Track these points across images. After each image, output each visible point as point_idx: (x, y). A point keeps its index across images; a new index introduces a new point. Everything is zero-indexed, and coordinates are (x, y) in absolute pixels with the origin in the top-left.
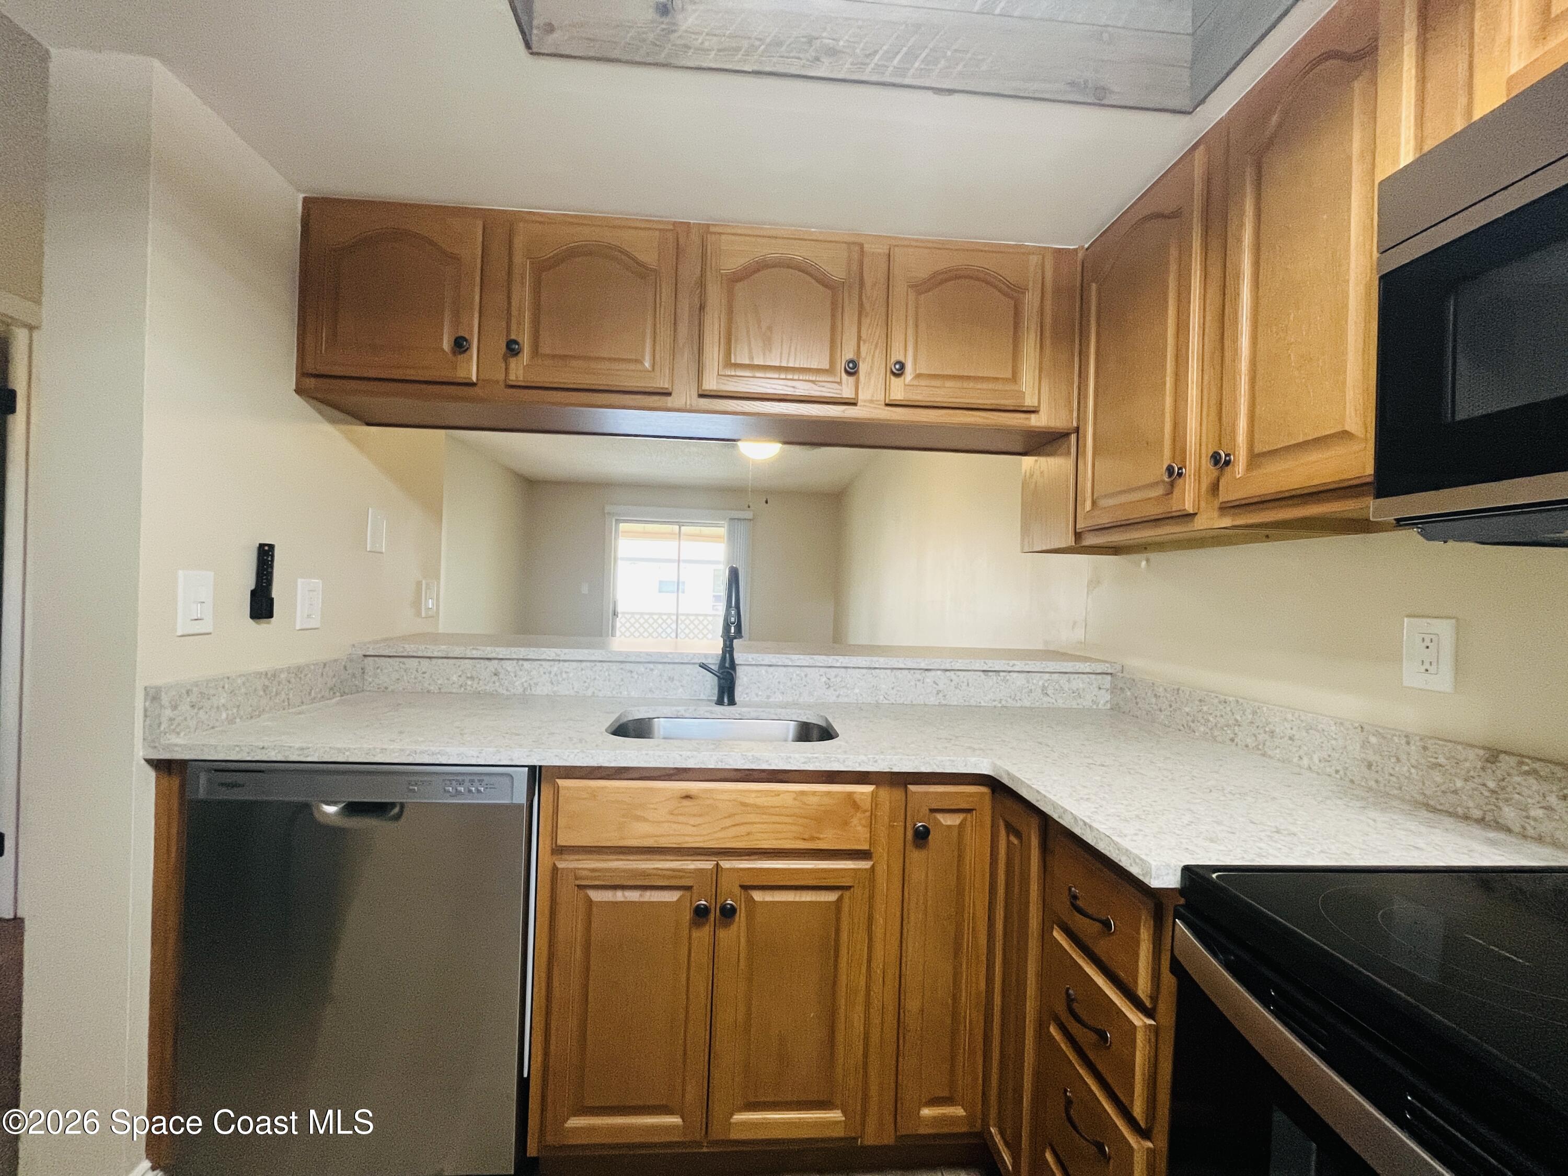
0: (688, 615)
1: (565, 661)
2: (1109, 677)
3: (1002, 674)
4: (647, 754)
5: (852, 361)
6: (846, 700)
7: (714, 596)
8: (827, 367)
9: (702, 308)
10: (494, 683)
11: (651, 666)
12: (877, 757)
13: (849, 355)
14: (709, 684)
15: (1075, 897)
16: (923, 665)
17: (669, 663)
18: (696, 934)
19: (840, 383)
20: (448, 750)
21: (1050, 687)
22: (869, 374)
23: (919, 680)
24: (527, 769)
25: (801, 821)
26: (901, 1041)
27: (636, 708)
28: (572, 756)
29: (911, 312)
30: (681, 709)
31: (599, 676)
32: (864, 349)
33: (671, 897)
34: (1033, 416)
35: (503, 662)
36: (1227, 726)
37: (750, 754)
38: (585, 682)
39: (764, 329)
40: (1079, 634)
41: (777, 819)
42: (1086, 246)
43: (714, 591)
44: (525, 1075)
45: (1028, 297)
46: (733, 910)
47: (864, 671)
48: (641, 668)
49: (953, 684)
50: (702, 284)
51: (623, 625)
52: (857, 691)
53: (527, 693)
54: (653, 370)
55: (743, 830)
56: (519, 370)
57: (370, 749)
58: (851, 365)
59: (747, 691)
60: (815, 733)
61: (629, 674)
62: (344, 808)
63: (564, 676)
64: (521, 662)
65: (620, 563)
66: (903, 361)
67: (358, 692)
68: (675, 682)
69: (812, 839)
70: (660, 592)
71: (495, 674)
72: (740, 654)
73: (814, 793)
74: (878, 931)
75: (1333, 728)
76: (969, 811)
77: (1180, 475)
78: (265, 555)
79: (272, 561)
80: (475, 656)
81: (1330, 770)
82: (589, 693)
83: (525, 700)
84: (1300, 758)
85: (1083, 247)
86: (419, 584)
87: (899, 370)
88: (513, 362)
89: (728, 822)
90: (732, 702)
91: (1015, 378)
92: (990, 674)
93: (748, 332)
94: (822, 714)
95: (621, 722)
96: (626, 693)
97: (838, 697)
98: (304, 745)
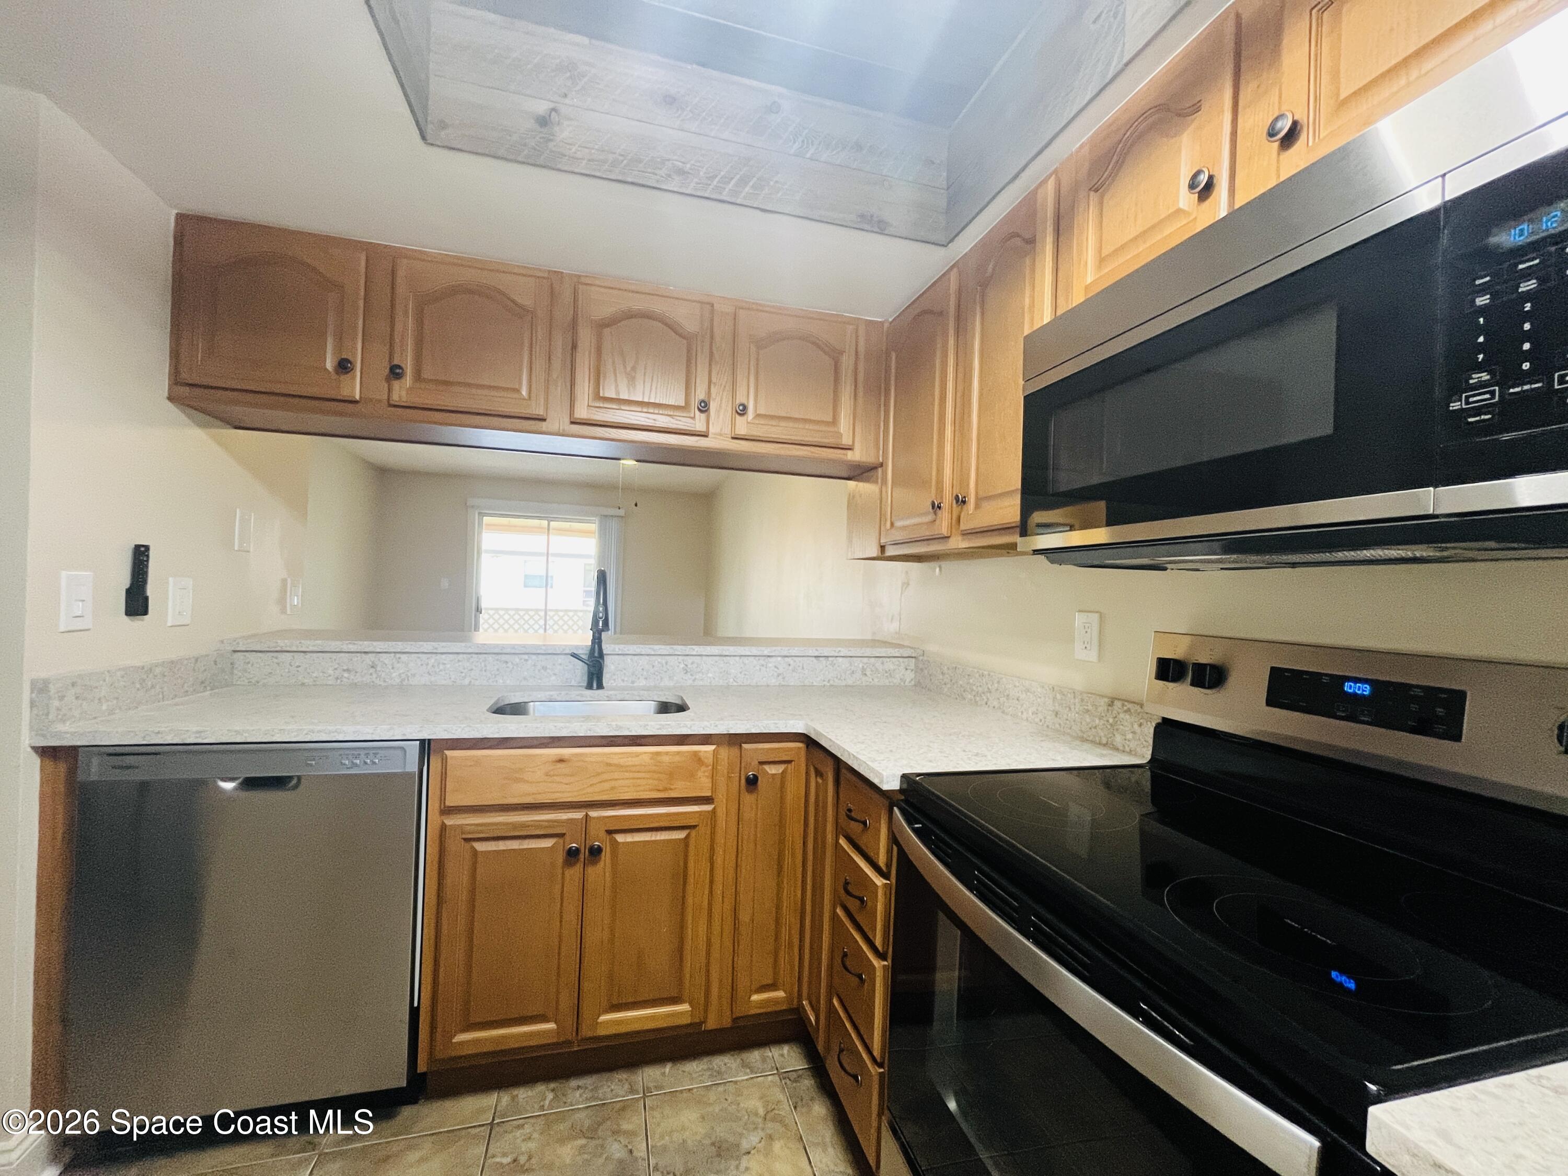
0: (557, 611)
1: (442, 653)
2: (913, 660)
3: (830, 659)
4: (526, 726)
5: (703, 401)
6: (701, 683)
7: (585, 591)
8: (683, 405)
9: (574, 347)
10: (371, 674)
11: (526, 657)
12: (717, 723)
13: (701, 394)
14: (580, 671)
15: (850, 810)
16: (766, 653)
17: (543, 654)
18: (569, 872)
19: (694, 418)
20: (345, 728)
21: (868, 670)
22: (718, 411)
23: (763, 665)
24: (418, 742)
25: (656, 776)
26: (736, 944)
27: (512, 694)
28: (460, 730)
29: (753, 363)
30: (554, 694)
31: (476, 666)
32: (713, 390)
33: (548, 843)
34: (849, 452)
35: (380, 655)
36: (983, 693)
37: (614, 723)
38: (462, 673)
39: (629, 369)
40: (894, 626)
41: (636, 775)
42: (890, 320)
43: (584, 587)
44: (416, 1004)
45: (844, 358)
46: (599, 850)
47: (717, 658)
48: (517, 659)
49: (790, 668)
50: (574, 325)
51: (486, 621)
52: (710, 675)
53: (404, 683)
54: (530, 397)
55: (607, 786)
56: (402, 391)
57: (268, 730)
58: (703, 404)
59: (614, 677)
60: (674, 708)
61: (504, 665)
62: (241, 784)
63: (441, 667)
64: (398, 655)
65: (485, 557)
66: (746, 404)
67: (227, 686)
68: (548, 671)
69: (665, 790)
70: (525, 586)
71: (372, 667)
72: (608, 646)
73: (667, 753)
74: (719, 860)
75: (1039, 690)
76: (789, 762)
77: (939, 508)
78: (141, 555)
79: (147, 561)
80: (352, 650)
81: (1037, 720)
82: (466, 682)
83: (403, 689)
84: (1022, 712)
85: (887, 320)
86: (284, 581)
87: (742, 410)
88: (396, 384)
89: (595, 780)
90: (600, 686)
91: (834, 422)
92: (821, 659)
93: (615, 370)
94: (678, 694)
95: (499, 705)
96: (501, 681)
97: (694, 680)
98: (201, 729)
